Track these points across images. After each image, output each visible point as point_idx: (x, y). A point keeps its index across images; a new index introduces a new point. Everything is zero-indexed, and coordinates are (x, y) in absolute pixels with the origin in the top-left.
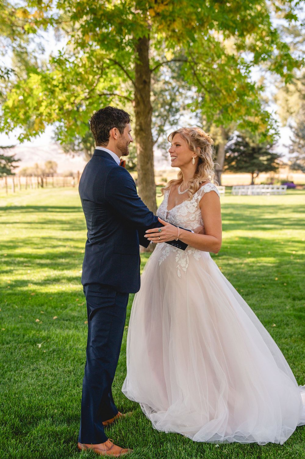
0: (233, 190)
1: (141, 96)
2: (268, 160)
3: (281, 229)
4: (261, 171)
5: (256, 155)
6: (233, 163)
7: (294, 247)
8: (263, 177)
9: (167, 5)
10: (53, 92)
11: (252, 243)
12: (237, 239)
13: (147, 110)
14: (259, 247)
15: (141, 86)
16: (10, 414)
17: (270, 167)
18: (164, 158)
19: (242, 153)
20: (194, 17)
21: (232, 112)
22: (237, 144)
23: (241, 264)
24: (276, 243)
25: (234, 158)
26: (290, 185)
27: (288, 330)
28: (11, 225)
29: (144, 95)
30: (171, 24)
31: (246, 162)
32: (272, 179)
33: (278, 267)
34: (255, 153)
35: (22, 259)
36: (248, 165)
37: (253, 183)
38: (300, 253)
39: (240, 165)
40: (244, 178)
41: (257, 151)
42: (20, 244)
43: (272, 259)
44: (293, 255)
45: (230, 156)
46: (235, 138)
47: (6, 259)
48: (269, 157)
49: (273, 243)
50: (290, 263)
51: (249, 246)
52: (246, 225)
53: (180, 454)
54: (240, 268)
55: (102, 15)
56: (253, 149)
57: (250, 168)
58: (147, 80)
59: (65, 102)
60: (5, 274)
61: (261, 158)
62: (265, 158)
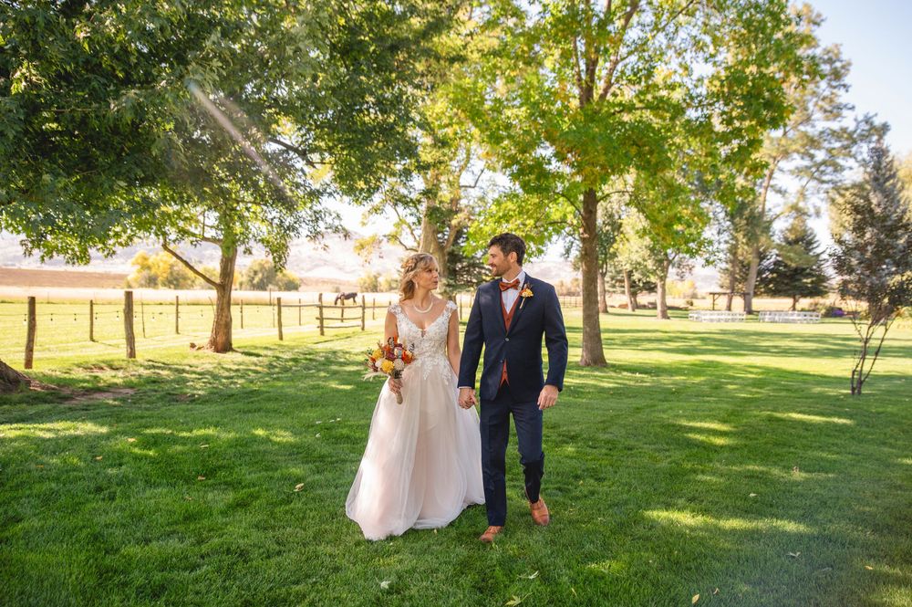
0: (760, 316)
2: (812, 282)
4: (805, 296)
5: (798, 277)
6: (771, 286)
8: (805, 302)
15: (587, 216)
17: (817, 290)
18: (679, 278)
19: (780, 274)
22: (777, 263)
25: (771, 281)
26: (834, 313)
31: (787, 284)
32: (816, 304)
34: (797, 274)
36: (789, 287)
37: (794, 309)
39: (780, 288)
40: (784, 303)
41: (799, 272)
45: (766, 277)
46: (774, 256)
48: (814, 279)
56: (796, 270)
57: (790, 292)
58: (594, 209)
61: (805, 280)
62: (809, 281)
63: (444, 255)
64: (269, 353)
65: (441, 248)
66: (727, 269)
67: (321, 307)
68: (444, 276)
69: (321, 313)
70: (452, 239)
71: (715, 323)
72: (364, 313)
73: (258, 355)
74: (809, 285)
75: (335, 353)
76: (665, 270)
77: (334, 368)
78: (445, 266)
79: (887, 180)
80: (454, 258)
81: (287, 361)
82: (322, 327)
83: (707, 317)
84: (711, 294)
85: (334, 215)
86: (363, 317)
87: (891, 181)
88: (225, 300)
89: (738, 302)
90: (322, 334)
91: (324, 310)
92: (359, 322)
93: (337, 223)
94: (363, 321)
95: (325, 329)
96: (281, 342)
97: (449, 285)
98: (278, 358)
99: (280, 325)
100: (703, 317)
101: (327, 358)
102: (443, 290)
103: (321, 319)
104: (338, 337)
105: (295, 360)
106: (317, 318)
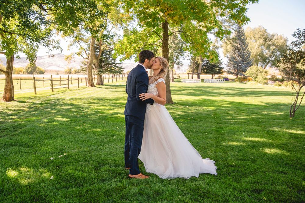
0: (204, 81)
1: (165, 45)
2: (218, 70)
3: (219, 96)
4: (216, 74)
5: (214, 68)
6: (205, 71)
7: (223, 103)
8: (216, 76)
9: (172, 11)
10: (131, 43)
11: (207, 101)
12: (201, 100)
13: (167, 50)
14: (210, 103)
15: (165, 41)
16: (95, 162)
17: (220, 72)
18: (178, 68)
19: (208, 67)
20: (183, 15)
21: (199, 51)
22: (207, 63)
23: (201, 109)
24: (216, 102)
25: (206, 69)
26: (226, 79)
27: (211, 136)
28: (118, 92)
29: (166, 44)
30: (173, 18)
32: (220, 77)
33: (215, 111)
34: (214, 67)
35: (119, 105)
36: (211, 71)
37: (212, 78)
38: (225, 105)
39: (208, 71)
40: (209, 76)
41: (214, 66)
42: (120, 99)
43: (213, 108)
44: (222, 106)
45: (204, 68)
46: (206, 61)
47: (113, 104)
48: (219, 68)
49: (215, 101)
50: (220, 109)
51: (206, 102)
52: (206, 94)
53: (154, 182)
54: (200, 111)
55: (147, 15)
56: (213, 65)
57: (211, 73)
58: (167, 39)
59: (136, 47)
60: (111, 110)
61: (216, 69)
62: (217, 69)
63: (97, 60)
64: (30, 101)
65: (96, 57)
66: (191, 65)
67: (52, 81)
68: (98, 68)
69: (52, 83)
70: (100, 54)
71: (191, 83)
72: (69, 82)
73: (25, 102)
74: (217, 70)
75: (58, 100)
76: (173, 65)
77: (58, 107)
78: (98, 64)
79: (242, 36)
80: (101, 61)
81: (38, 104)
82: (52, 88)
83: (188, 81)
84: (188, 73)
85: (56, 42)
86: (69, 84)
87: (243, 37)
88: (9, 79)
89: (195, 76)
90: (53, 91)
91: (53, 81)
92: (67, 86)
93: (58, 45)
94: (69, 85)
95: (54, 89)
96: (36, 95)
97: (100, 71)
98: (34, 103)
99: (35, 88)
100: (187, 81)
101: (55, 102)
102: (97, 73)
103: (52, 85)
104: (59, 92)
105: (41, 104)
106: (50, 85)
